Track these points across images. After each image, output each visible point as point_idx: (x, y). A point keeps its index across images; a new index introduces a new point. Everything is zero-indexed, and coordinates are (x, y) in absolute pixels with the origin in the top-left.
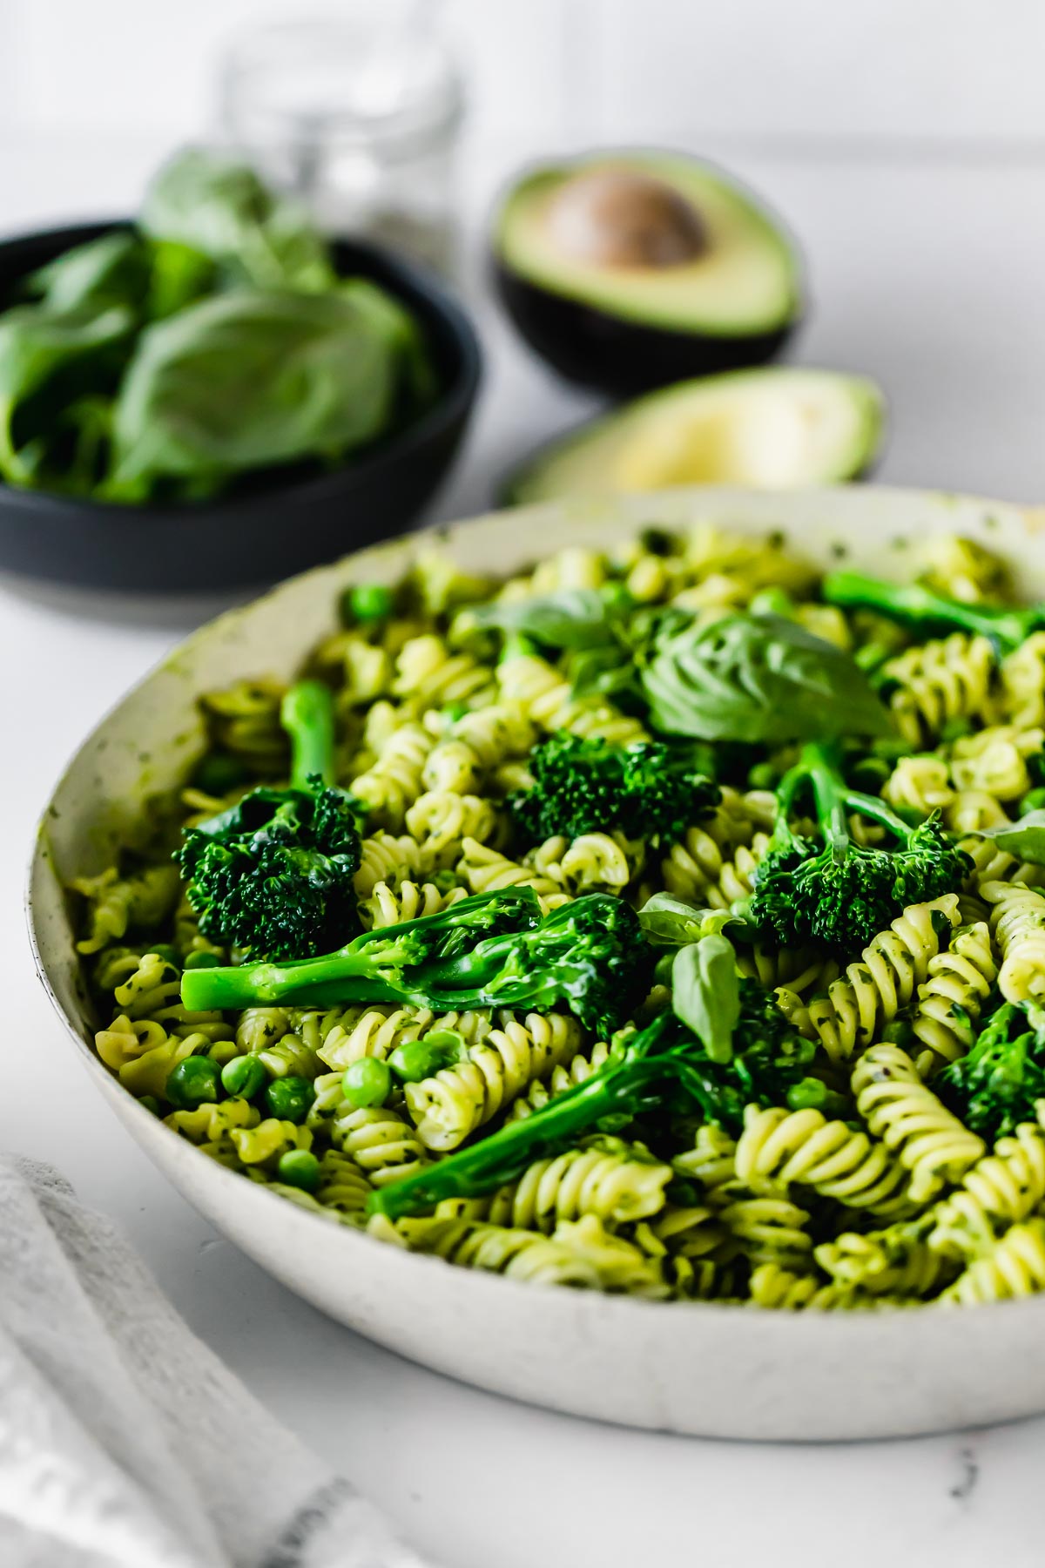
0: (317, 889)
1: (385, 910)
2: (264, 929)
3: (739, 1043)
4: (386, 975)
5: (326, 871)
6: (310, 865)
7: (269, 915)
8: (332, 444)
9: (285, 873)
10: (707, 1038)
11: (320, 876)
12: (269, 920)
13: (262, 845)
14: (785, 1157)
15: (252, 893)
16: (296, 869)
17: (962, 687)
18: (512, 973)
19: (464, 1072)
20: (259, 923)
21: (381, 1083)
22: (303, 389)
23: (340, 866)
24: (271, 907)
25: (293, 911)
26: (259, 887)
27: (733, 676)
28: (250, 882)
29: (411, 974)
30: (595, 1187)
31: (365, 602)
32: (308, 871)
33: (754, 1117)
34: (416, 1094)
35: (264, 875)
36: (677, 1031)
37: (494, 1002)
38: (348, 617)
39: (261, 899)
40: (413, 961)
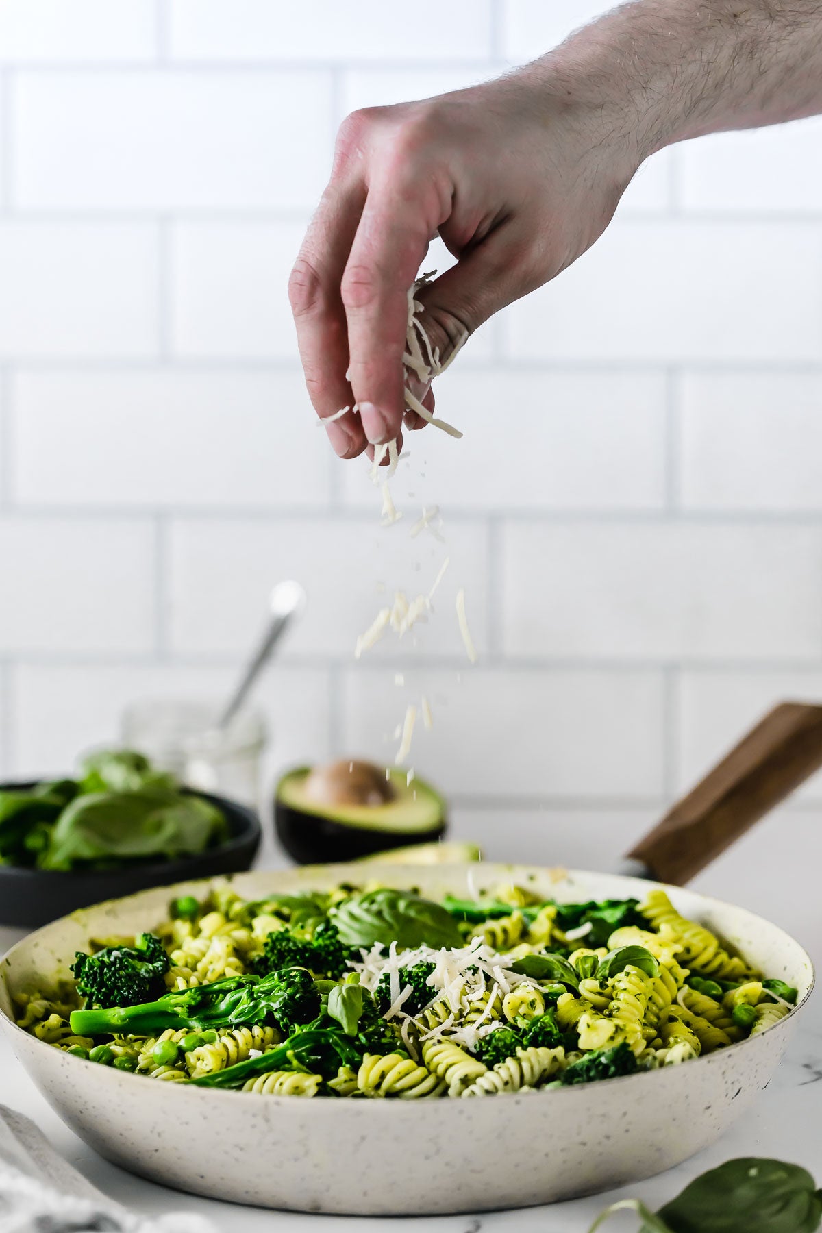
0: (145, 978)
1: (181, 984)
2: (116, 997)
3: (361, 1028)
4: (178, 1010)
5: (151, 970)
6: (142, 967)
7: (119, 989)
8: (170, 850)
9: (128, 970)
10: (344, 1023)
11: (147, 972)
12: (119, 992)
13: (116, 958)
14: (383, 1076)
15: (110, 977)
16: (134, 968)
17: (505, 931)
18: (245, 1004)
19: (217, 1045)
20: (113, 994)
21: (173, 1053)
22: (159, 826)
23: (158, 968)
24: (119, 984)
25: (131, 987)
26: (114, 974)
27: (379, 914)
28: (109, 972)
29: (193, 1010)
30: (281, 1084)
31: (184, 905)
32: (140, 969)
33: (367, 1058)
34: (191, 1057)
35: (117, 971)
36: (329, 1021)
37: (236, 1021)
38: (175, 912)
39: (114, 980)
40: (193, 1003)
